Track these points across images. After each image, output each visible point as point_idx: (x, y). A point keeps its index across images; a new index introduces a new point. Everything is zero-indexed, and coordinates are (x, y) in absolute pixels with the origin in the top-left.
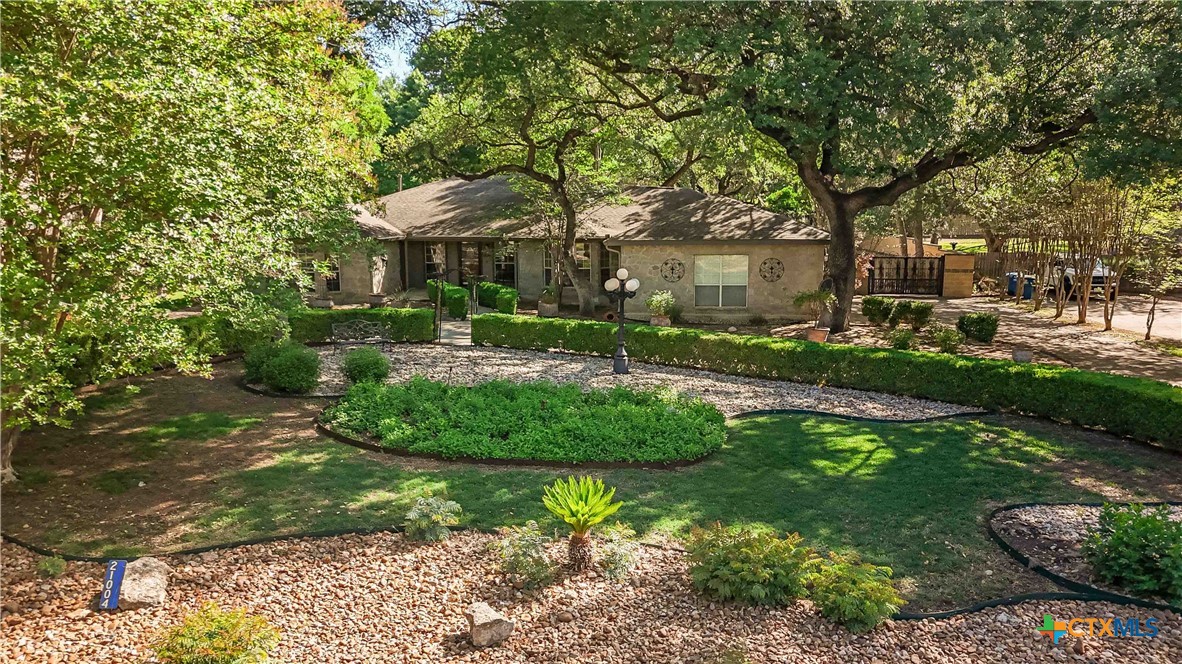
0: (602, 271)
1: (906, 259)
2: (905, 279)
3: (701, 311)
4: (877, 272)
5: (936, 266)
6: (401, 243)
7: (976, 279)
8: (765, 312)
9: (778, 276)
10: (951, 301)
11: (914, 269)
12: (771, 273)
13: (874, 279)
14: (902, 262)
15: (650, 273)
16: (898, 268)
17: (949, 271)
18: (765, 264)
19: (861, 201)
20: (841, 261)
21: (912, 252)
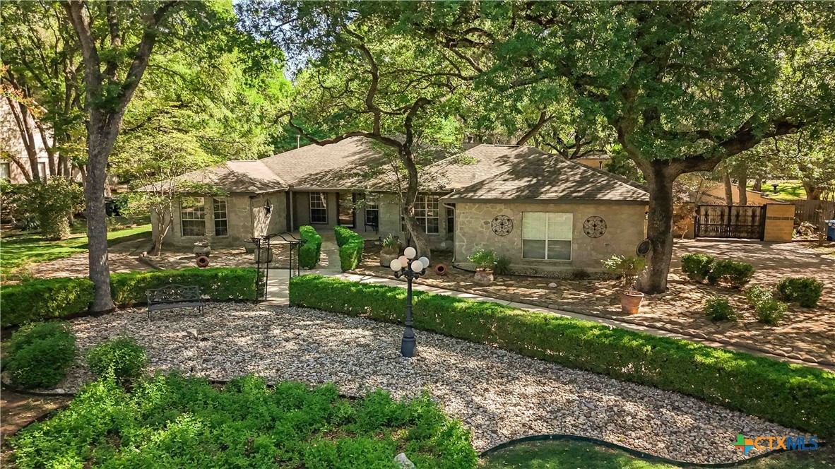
0: (449, 219)
1: (730, 208)
2: (729, 225)
3: (530, 263)
4: (703, 218)
5: (758, 213)
6: (287, 193)
7: (797, 224)
8: (589, 265)
9: (601, 233)
10: (774, 246)
11: (738, 216)
12: (594, 230)
13: (700, 224)
14: (727, 210)
15: (482, 227)
16: (722, 215)
17: (770, 218)
18: (588, 221)
19: (679, 166)
20: (660, 225)
21: (736, 199)
